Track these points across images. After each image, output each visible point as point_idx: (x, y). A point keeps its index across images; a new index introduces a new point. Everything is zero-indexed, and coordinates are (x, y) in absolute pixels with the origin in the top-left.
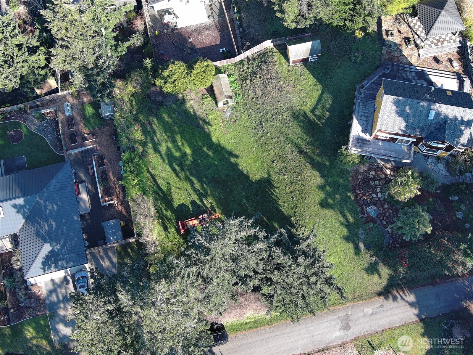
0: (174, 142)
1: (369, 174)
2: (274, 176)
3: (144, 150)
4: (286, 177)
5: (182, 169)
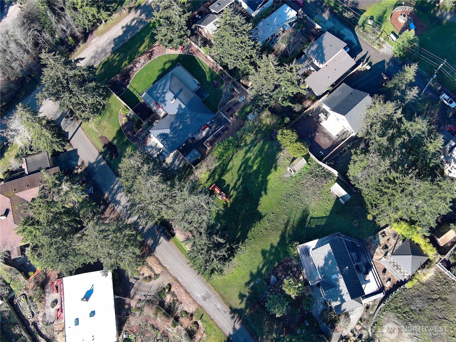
0: (256, 158)
1: (294, 268)
2: (265, 218)
3: (242, 146)
4: (268, 224)
5: (243, 171)
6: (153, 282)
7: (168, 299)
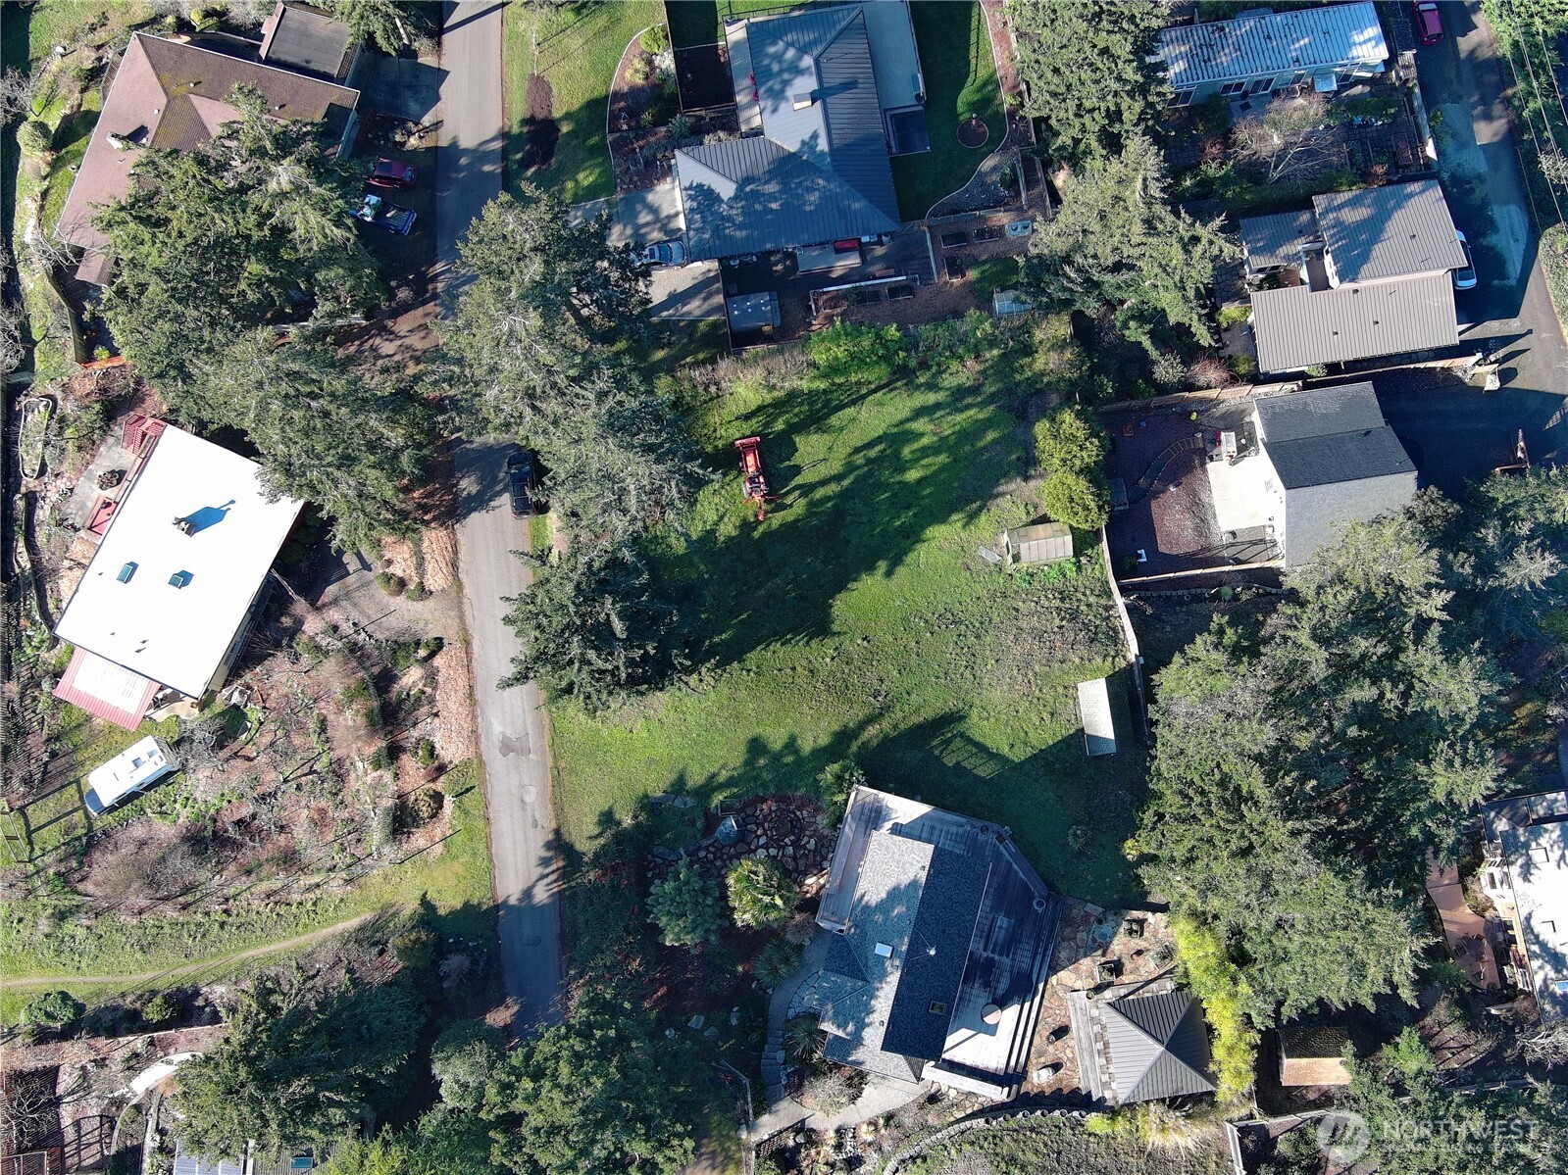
2: (833, 641)
4: (829, 661)
5: (871, 460)
6: (400, 602)
7: (411, 678)
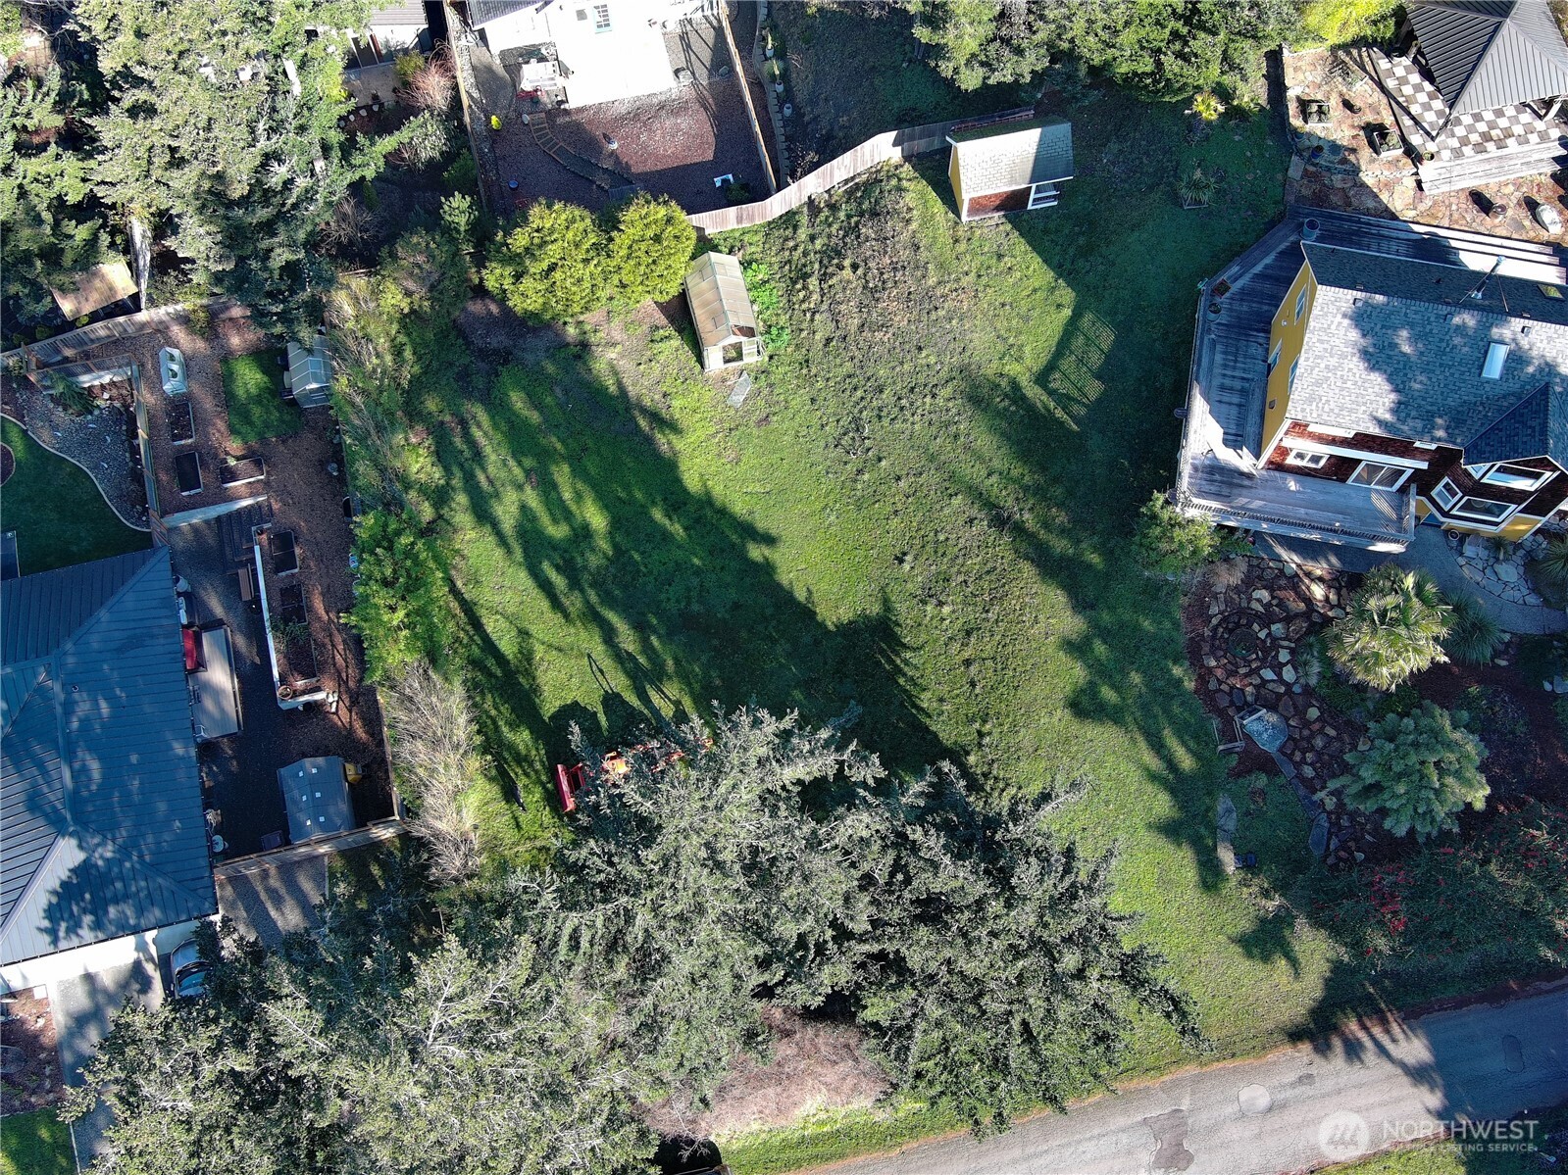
0: (548, 488)
1: (1250, 599)
2: (903, 610)
3: (440, 517)
4: (946, 610)
5: (574, 584)
